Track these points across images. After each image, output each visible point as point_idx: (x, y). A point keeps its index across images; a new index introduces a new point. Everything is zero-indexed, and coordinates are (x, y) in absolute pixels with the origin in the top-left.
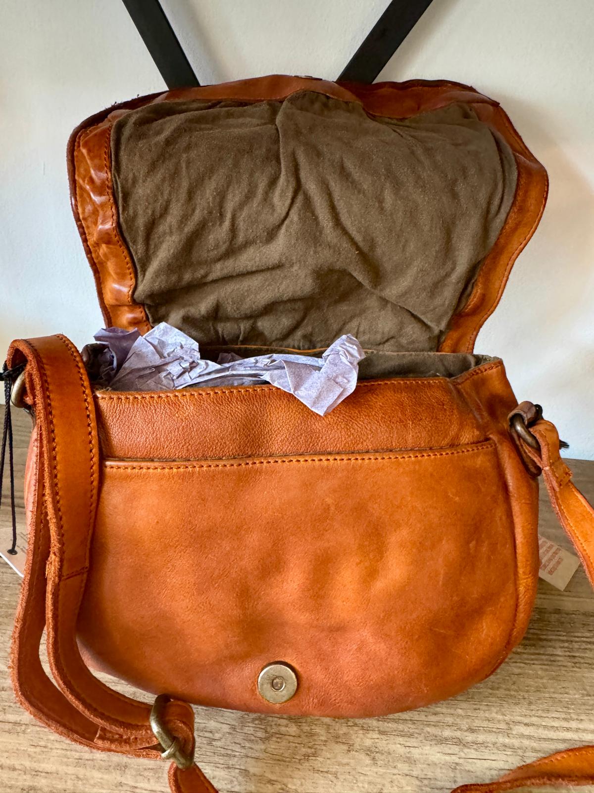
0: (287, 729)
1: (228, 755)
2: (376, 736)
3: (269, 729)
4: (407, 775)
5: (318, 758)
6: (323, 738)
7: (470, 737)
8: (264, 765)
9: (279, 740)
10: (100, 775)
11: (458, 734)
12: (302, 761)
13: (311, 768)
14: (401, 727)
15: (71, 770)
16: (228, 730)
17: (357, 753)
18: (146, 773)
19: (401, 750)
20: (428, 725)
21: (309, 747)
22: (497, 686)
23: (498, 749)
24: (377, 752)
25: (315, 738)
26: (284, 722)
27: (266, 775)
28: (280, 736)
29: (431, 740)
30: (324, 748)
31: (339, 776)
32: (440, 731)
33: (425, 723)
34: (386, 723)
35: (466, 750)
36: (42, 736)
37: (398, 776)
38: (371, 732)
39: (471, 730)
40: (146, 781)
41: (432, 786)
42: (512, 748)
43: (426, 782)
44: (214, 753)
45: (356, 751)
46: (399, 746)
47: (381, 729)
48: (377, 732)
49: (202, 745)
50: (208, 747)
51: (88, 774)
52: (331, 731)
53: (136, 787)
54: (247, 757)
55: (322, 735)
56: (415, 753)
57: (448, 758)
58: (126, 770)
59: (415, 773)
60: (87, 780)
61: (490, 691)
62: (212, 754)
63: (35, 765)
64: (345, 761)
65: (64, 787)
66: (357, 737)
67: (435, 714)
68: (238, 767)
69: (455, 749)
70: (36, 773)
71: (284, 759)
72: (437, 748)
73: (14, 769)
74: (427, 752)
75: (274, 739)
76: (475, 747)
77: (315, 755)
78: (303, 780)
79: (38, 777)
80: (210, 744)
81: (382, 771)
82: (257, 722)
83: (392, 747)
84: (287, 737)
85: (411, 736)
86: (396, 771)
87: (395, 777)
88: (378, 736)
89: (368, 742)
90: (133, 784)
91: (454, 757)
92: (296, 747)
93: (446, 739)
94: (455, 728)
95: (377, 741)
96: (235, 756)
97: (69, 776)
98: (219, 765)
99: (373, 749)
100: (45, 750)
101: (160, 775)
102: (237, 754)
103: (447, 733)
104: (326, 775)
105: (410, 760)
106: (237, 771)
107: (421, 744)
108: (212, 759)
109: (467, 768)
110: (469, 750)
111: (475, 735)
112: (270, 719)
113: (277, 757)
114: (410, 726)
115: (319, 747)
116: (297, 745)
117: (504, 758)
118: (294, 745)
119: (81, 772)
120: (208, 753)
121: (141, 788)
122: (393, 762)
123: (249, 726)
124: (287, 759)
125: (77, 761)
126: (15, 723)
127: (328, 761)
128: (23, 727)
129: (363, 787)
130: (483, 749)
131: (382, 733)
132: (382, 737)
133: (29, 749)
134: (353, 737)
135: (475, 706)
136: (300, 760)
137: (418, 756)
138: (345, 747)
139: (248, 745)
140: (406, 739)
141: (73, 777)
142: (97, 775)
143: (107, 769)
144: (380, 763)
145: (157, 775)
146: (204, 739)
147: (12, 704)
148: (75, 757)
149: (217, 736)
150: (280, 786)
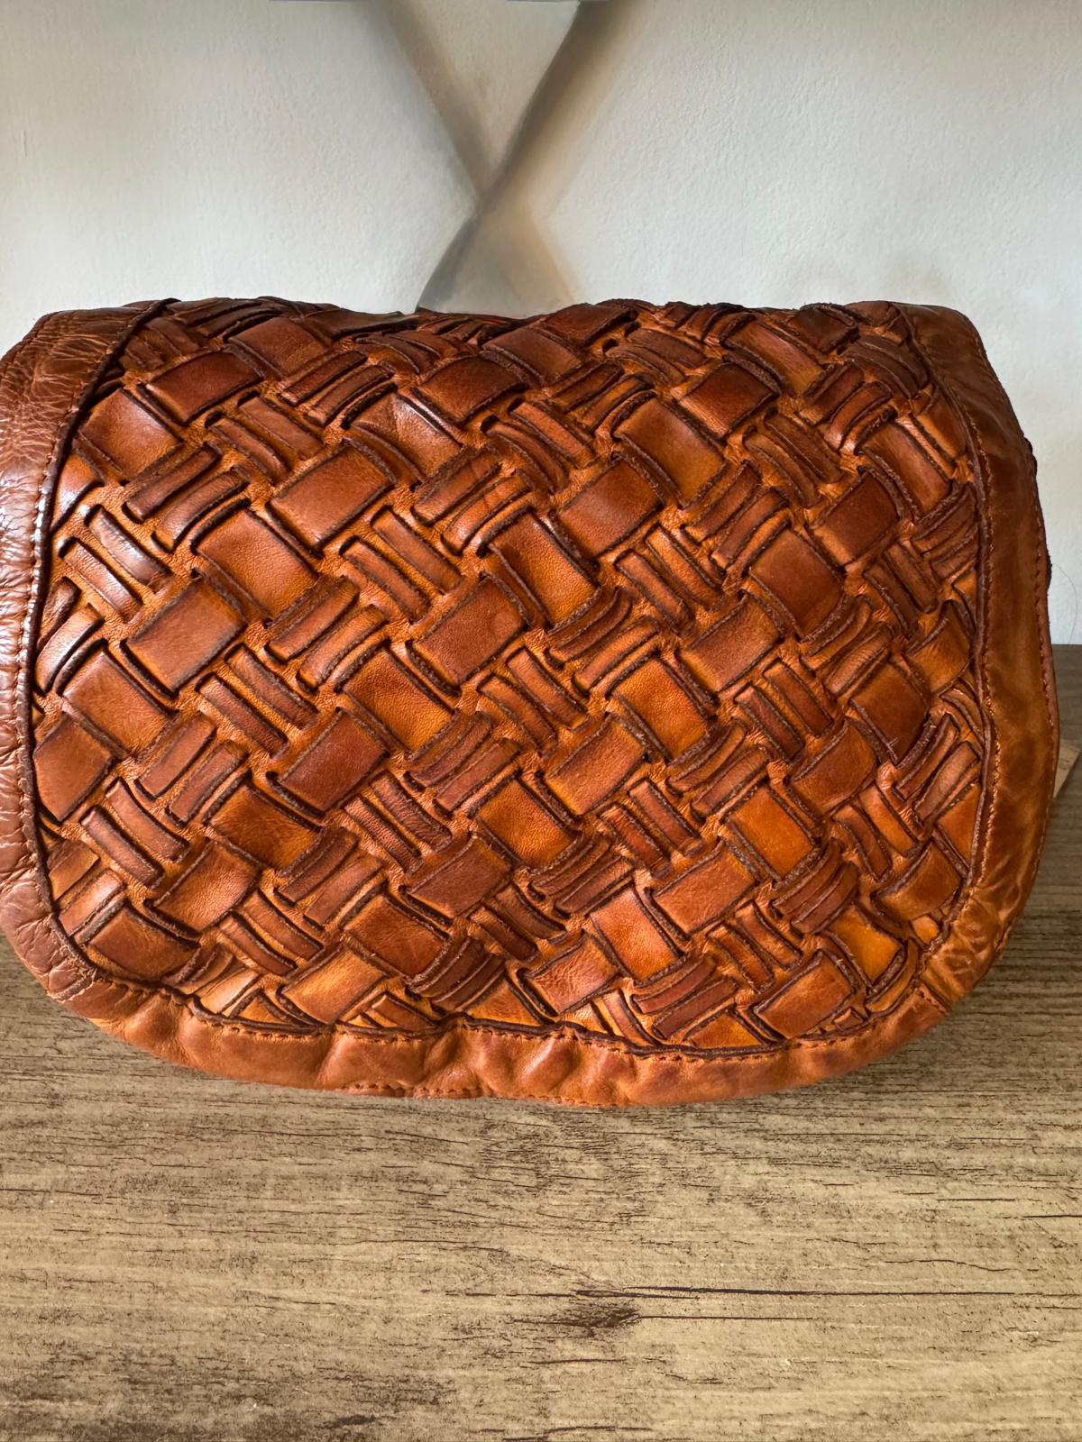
0: (581, 1166)
1: (462, 1224)
2: (763, 1167)
3: (543, 1169)
4: (835, 1240)
5: (650, 1219)
6: (657, 1180)
7: (956, 1159)
8: (537, 1238)
9: (564, 1189)
10: (203, 1280)
11: (932, 1154)
12: (616, 1226)
13: (635, 1238)
14: (813, 1149)
15: (140, 1273)
16: (459, 1177)
17: (729, 1204)
18: (296, 1270)
19: (821, 1192)
20: (868, 1142)
21: (628, 1198)
22: (998, 1059)
23: (1015, 1177)
24: (769, 1200)
25: (640, 1180)
26: (574, 1154)
27: (545, 1257)
28: (568, 1181)
29: (878, 1170)
30: (660, 1198)
31: (693, 1251)
32: (893, 1150)
33: (861, 1138)
34: (781, 1144)
35: (950, 1185)
36: (78, 1211)
37: (818, 1244)
38: (751, 1162)
39: (960, 1146)
40: (297, 1284)
41: (891, 1257)
42: (1045, 1174)
43: (875, 1250)
44: (435, 1222)
45: (727, 1200)
46: (812, 1185)
47: (773, 1155)
48: (765, 1161)
49: (410, 1209)
50: (421, 1211)
51: (176, 1279)
52: (670, 1165)
53: (277, 1299)
54: (503, 1224)
55: (653, 1174)
56: (849, 1196)
57: (914, 1200)
58: (255, 1266)
59: (851, 1236)
60: (174, 1290)
61: (989, 1070)
62: (430, 1225)
63: (65, 1269)
64: (705, 1221)
65: (127, 1307)
66: (725, 1173)
67: (882, 1119)
68: (484, 1246)
69: (929, 1183)
70: (70, 1282)
71: (579, 1224)
72: (891, 1185)
73: (23, 1279)
74: (872, 1193)
75: (556, 1187)
76: (969, 1176)
77: (640, 1212)
78: (622, 1264)
79: (71, 1291)
80: (424, 1205)
81: (780, 1234)
82: (518, 1158)
83: (799, 1188)
84: (581, 1182)
85: (835, 1163)
86: (812, 1234)
87: (810, 1245)
88: (767, 1168)
89: (748, 1182)
90: (271, 1292)
91: (927, 1199)
92: (602, 1200)
93: (907, 1166)
94: (924, 1144)
95: (766, 1177)
96: (477, 1225)
97: (140, 1286)
98: (445, 1245)
99: (761, 1194)
100: (84, 1237)
101: (325, 1271)
102: (483, 1220)
103: (908, 1154)
104: (667, 1250)
105: (835, 1210)
106: (485, 1253)
107: (857, 1179)
108: (430, 1234)
109: (957, 1219)
110: (956, 1184)
111: (966, 1154)
112: (545, 1150)
113: (565, 1222)
114: (830, 1145)
115: (649, 1197)
116: (604, 1196)
117: (1032, 1194)
118: (597, 1196)
119: (161, 1275)
120: (422, 1224)
121: (289, 1300)
122: (805, 1215)
123: (502, 1167)
124: (586, 1225)
125: (152, 1254)
126: (22, 1191)
127: (671, 1223)
128: (39, 1198)
129: (747, 1269)
130: (984, 1180)
131: (775, 1161)
132: (775, 1170)
133: (54, 1239)
134: (717, 1173)
135: (959, 1100)
136: (612, 1224)
137: (854, 1203)
138: (705, 1195)
139: (502, 1201)
140: (826, 1170)
141: (146, 1287)
142: (193, 1278)
143: (216, 1266)
144: (777, 1219)
145: (319, 1272)
146: (411, 1196)
147: (15, 1155)
148: (148, 1247)
149: (438, 1189)
150: (574, 1278)
